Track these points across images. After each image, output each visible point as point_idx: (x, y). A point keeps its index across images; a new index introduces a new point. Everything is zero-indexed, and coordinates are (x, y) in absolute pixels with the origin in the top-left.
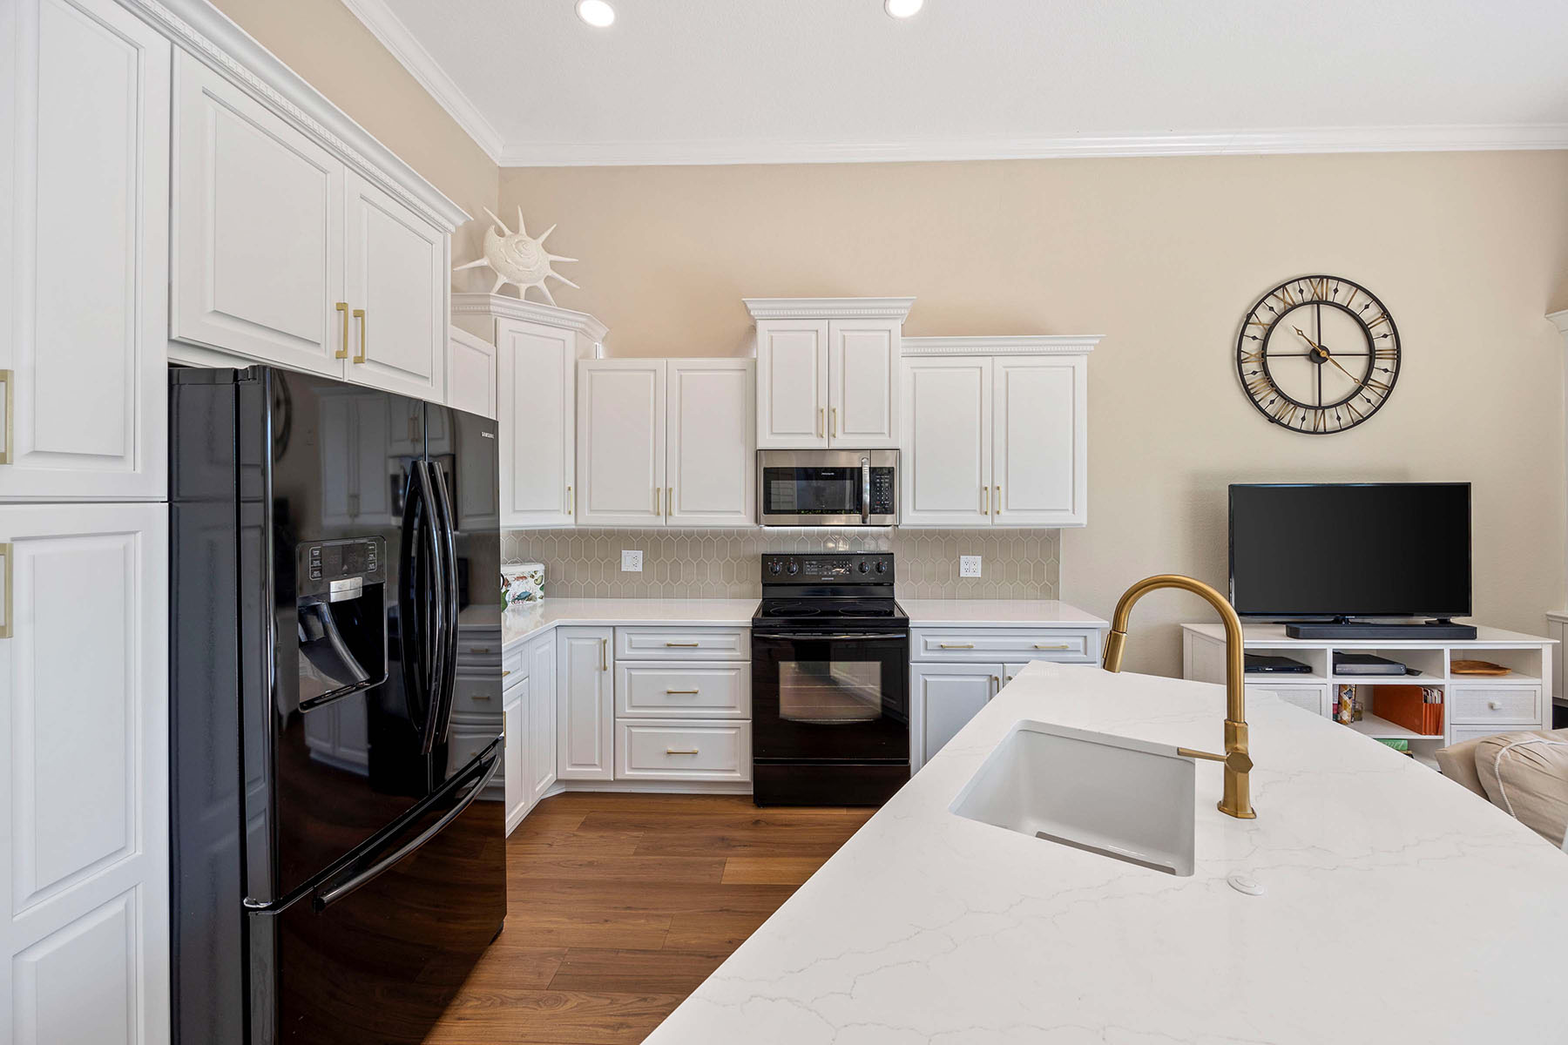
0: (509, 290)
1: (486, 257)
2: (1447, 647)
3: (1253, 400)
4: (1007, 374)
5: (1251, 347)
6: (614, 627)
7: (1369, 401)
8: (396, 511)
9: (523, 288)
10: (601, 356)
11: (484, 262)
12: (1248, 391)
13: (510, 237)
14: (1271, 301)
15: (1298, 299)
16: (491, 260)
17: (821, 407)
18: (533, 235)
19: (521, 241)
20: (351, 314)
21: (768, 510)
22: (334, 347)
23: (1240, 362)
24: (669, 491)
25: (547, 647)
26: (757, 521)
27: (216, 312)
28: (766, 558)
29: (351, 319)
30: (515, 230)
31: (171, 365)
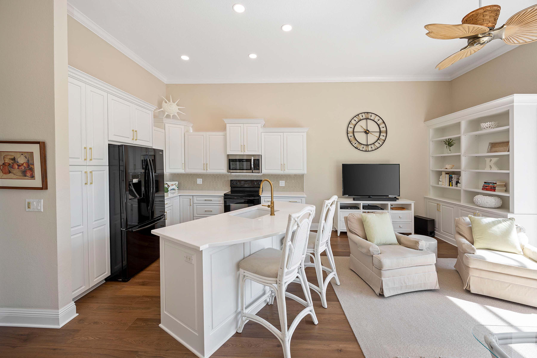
0: (168, 116)
1: (162, 108)
2: (389, 203)
3: (351, 143)
4: (287, 137)
5: (350, 130)
6: (193, 196)
7: (379, 143)
8: (143, 168)
9: (171, 115)
10: (191, 131)
11: (162, 109)
12: (350, 141)
13: (168, 103)
14: (355, 119)
15: (361, 118)
16: (164, 109)
17: (242, 145)
18: (174, 102)
19: (171, 104)
20: (135, 131)
21: (230, 169)
22: (132, 138)
23: (348, 133)
24: (207, 164)
25: (177, 200)
26: (228, 172)
27: (114, 135)
28: (231, 181)
29: (135, 132)
30: (169, 101)
31: (108, 144)
